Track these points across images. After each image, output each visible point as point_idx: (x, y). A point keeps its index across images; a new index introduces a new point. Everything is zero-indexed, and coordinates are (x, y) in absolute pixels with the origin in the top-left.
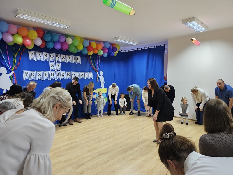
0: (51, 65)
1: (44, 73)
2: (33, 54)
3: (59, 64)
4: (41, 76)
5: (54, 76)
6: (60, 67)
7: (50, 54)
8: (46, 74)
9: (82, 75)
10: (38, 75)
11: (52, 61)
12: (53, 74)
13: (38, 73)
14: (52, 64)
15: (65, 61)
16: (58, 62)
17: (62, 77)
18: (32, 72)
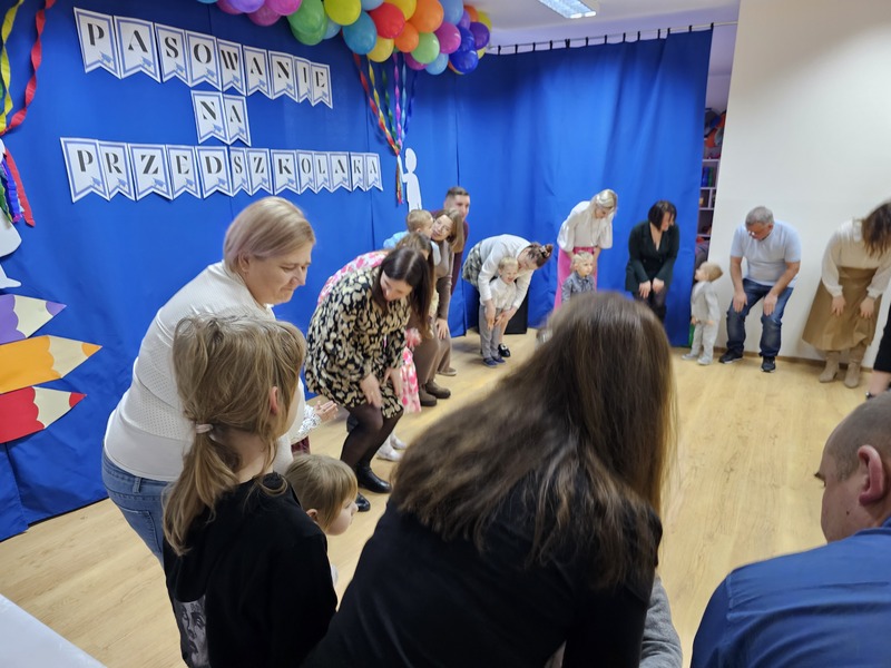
0: (200, 111)
1: (174, 154)
2: (101, 35)
3: (240, 105)
4: (160, 176)
5: (222, 174)
6: (244, 125)
7: (194, 42)
8: (182, 159)
9: (340, 171)
10: (141, 166)
11: (205, 87)
12: (214, 166)
13: (140, 152)
14: (208, 100)
15: (264, 89)
16: (232, 91)
17: (257, 181)
18: (111, 151)
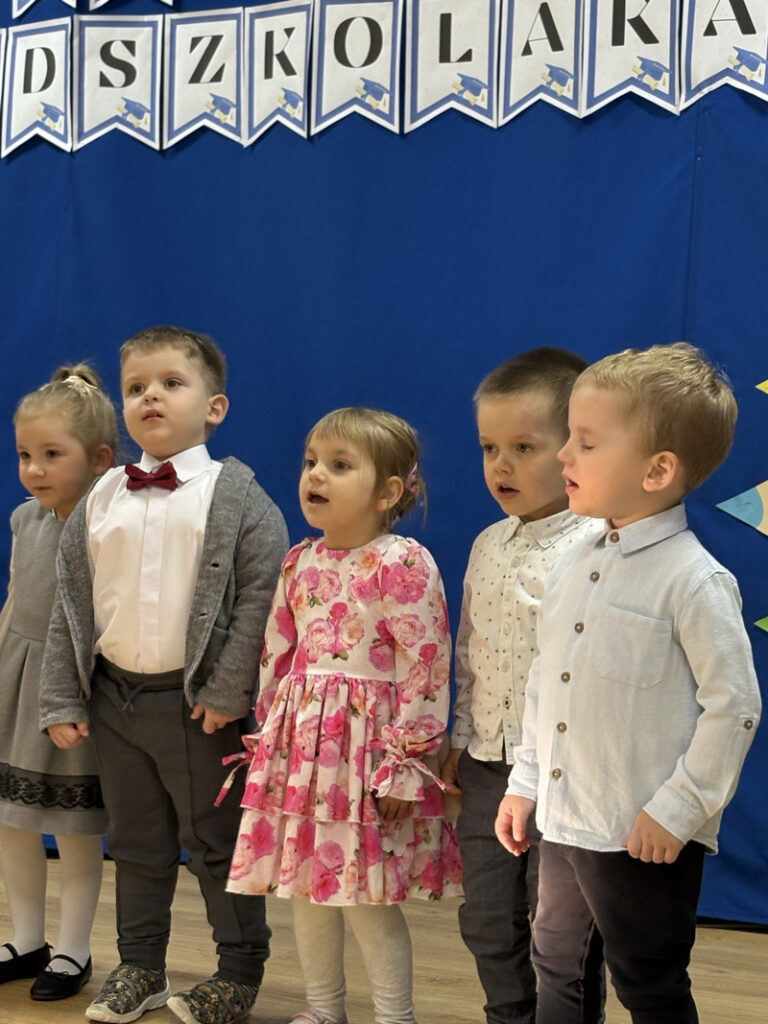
5: (56, 95)
9: (541, 45)
17: (190, 106)
